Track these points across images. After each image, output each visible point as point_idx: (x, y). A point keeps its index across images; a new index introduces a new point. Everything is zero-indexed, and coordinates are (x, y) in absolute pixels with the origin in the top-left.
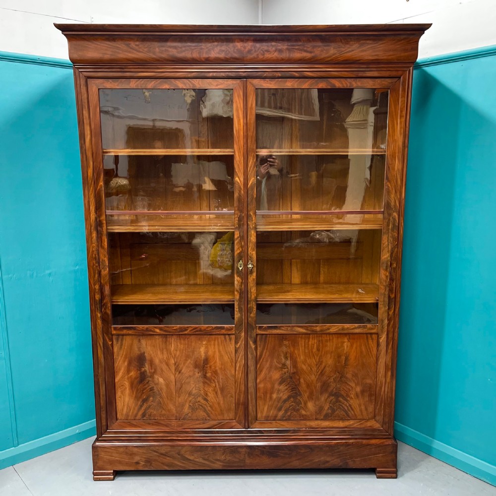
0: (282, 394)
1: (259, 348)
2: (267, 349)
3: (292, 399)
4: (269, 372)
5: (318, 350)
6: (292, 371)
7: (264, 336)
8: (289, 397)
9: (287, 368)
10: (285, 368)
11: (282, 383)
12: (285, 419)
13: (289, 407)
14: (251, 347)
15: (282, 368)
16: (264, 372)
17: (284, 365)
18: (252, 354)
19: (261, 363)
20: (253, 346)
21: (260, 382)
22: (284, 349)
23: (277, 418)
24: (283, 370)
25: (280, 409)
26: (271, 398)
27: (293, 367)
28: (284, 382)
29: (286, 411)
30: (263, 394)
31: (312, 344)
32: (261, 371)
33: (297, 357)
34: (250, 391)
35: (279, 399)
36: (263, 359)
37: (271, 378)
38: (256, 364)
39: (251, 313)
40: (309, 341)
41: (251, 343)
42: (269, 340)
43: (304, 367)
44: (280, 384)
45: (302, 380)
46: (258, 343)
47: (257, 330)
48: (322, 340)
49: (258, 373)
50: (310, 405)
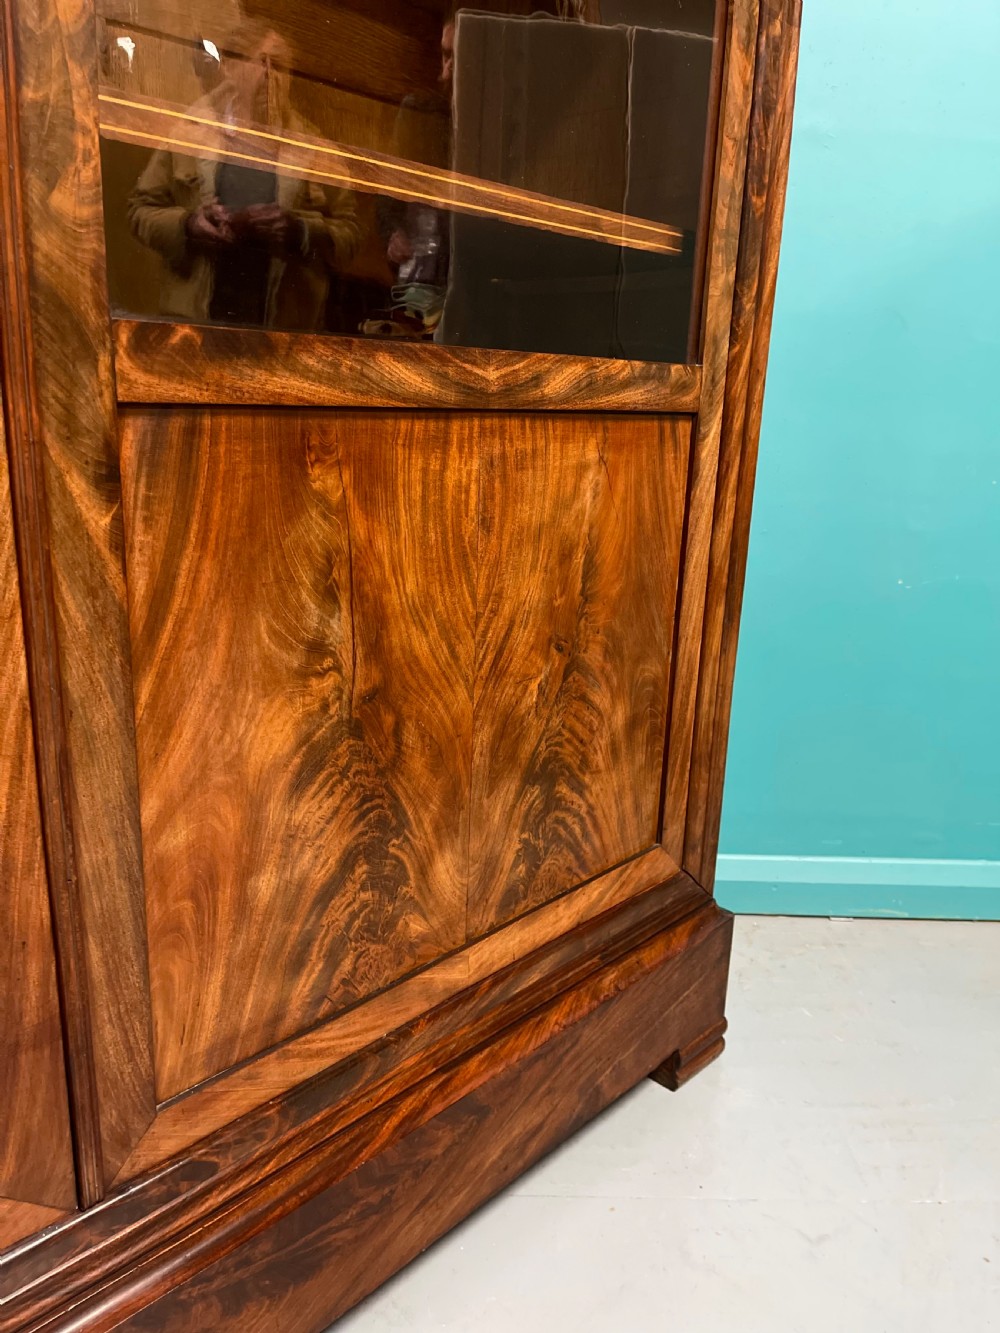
0: (308, 855)
1: (139, 537)
2: (203, 544)
3: (361, 870)
4: (226, 724)
5: (485, 524)
6: (361, 687)
7: (177, 423)
8: (347, 863)
9: (337, 668)
10: (321, 675)
11: (310, 781)
12: (325, 1007)
13: (349, 925)
14: (77, 523)
15: (304, 675)
16: (188, 733)
17: (317, 648)
18: (92, 593)
19: (168, 658)
20: (99, 521)
21: (166, 817)
22: (316, 529)
23: (289, 1024)
24: (314, 682)
25: (297, 964)
26: (243, 905)
27: (366, 657)
28: (318, 767)
29: (332, 959)
30: (194, 896)
31: (459, 485)
32: (167, 727)
33: (384, 586)
34: (94, 905)
35: (290, 896)
36: (180, 623)
37: (236, 763)
38: (132, 669)
39: (51, 183)
40: (444, 467)
41: (78, 485)
42: (214, 461)
43: (421, 646)
44: (298, 786)
45: (410, 737)
46: (134, 489)
47: (124, 363)
48: (503, 456)
49: (146, 745)
50: (448, 874)
